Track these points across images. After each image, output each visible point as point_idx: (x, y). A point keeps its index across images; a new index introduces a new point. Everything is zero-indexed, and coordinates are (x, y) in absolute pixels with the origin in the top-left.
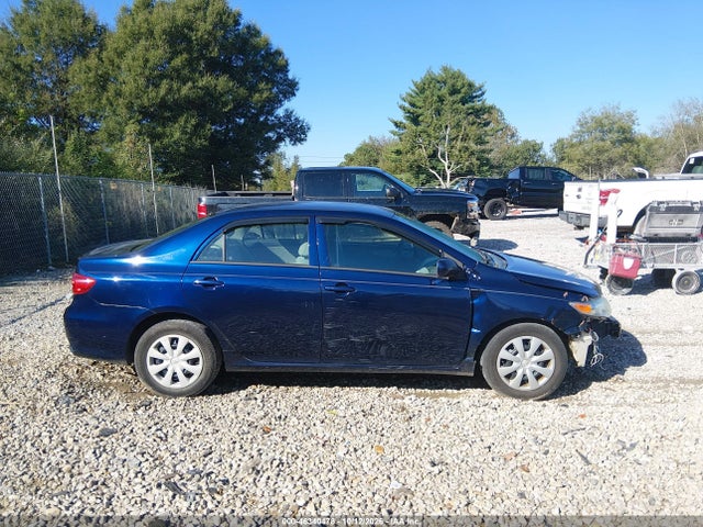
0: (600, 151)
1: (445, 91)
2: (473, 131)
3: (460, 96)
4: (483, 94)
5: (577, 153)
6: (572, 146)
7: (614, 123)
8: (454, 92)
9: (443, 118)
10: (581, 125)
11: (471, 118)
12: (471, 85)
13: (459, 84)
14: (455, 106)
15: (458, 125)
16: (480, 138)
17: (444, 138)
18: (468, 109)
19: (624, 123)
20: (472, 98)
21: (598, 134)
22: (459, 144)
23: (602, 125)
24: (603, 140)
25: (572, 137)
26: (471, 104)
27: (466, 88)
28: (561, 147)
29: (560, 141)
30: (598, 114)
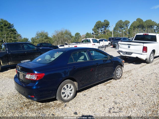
0: (42, 40)
1: (2, 25)
2: (12, 35)
3: (7, 27)
4: (13, 26)
5: (37, 41)
6: (36, 39)
7: (44, 35)
8: (5, 25)
9: (3, 32)
10: (37, 35)
11: (11, 32)
12: (10, 24)
13: (6, 24)
14: (6, 29)
15: (8, 34)
16: (14, 37)
17: (4, 37)
18: (10, 30)
19: (46, 34)
20: (10, 27)
21: (41, 37)
22: (9, 39)
23: (42, 35)
24: (42, 38)
25: (36, 37)
26: (10, 29)
27: (9, 25)
28: (33, 39)
29: (32, 38)
30: (40, 32)
